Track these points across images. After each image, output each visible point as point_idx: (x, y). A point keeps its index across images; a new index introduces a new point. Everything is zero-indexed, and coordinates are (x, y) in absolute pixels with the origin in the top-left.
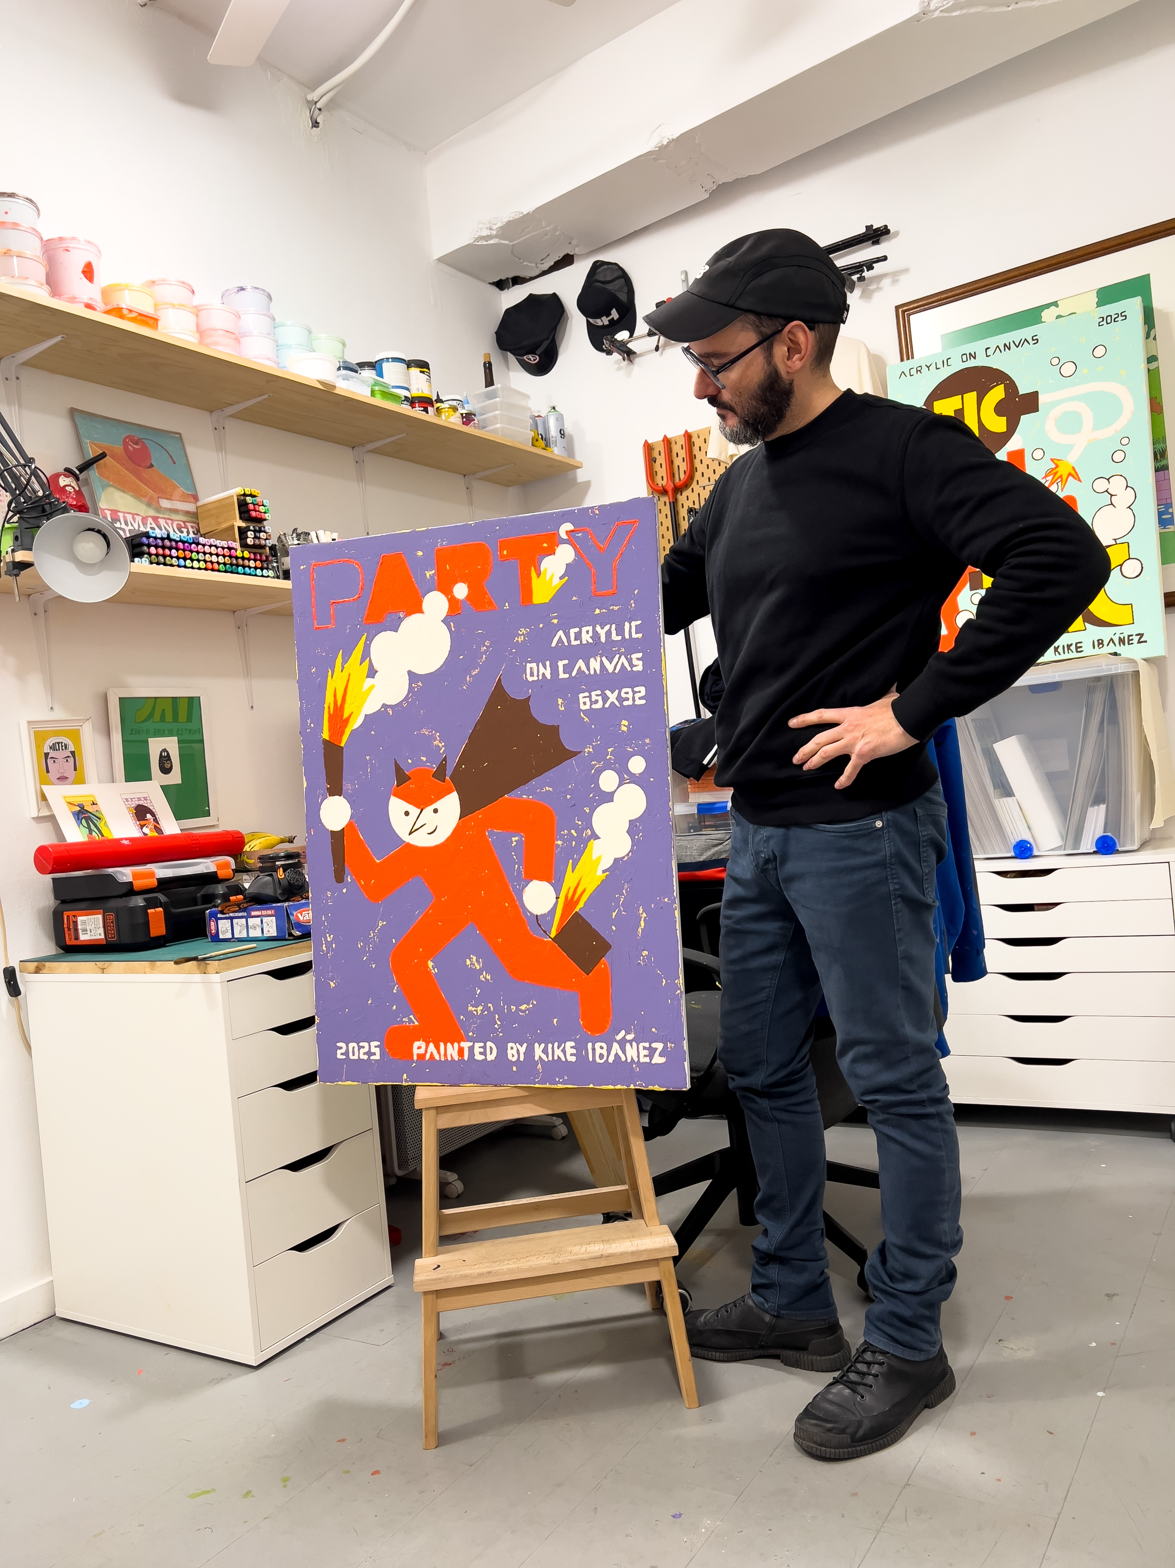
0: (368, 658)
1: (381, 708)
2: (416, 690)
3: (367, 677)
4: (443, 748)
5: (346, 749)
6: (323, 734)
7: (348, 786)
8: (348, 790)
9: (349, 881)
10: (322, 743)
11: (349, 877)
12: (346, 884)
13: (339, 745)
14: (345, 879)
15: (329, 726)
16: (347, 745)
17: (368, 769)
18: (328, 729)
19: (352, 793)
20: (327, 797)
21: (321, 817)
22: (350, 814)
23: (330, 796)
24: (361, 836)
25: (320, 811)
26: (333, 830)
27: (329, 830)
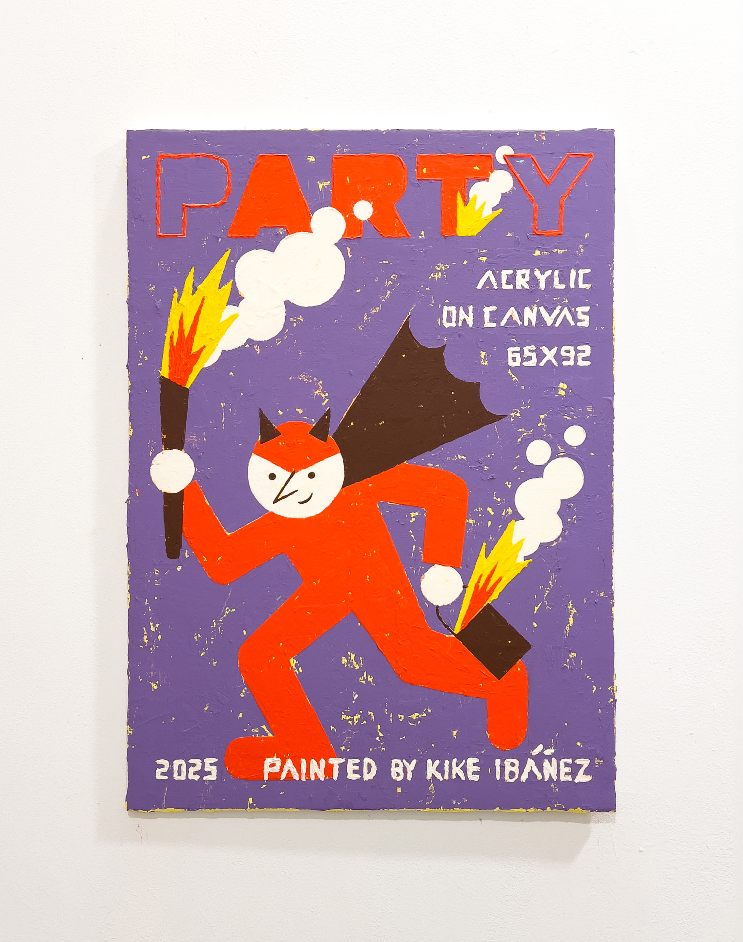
0: (231, 281)
1: (245, 344)
2: (295, 325)
3: (227, 305)
4: (327, 400)
5: (192, 393)
6: (160, 371)
7: (192, 438)
8: (191, 443)
9: (186, 557)
10: (158, 381)
11: (187, 552)
12: (181, 561)
13: (183, 386)
14: (180, 554)
15: (170, 360)
16: (194, 387)
17: (222, 418)
18: (168, 364)
19: (197, 447)
20: (162, 450)
21: (152, 475)
22: (194, 472)
23: (166, 449)
24: (206, 501)
25: (151, 467)
26: (167, 492)
27: (163, 492)
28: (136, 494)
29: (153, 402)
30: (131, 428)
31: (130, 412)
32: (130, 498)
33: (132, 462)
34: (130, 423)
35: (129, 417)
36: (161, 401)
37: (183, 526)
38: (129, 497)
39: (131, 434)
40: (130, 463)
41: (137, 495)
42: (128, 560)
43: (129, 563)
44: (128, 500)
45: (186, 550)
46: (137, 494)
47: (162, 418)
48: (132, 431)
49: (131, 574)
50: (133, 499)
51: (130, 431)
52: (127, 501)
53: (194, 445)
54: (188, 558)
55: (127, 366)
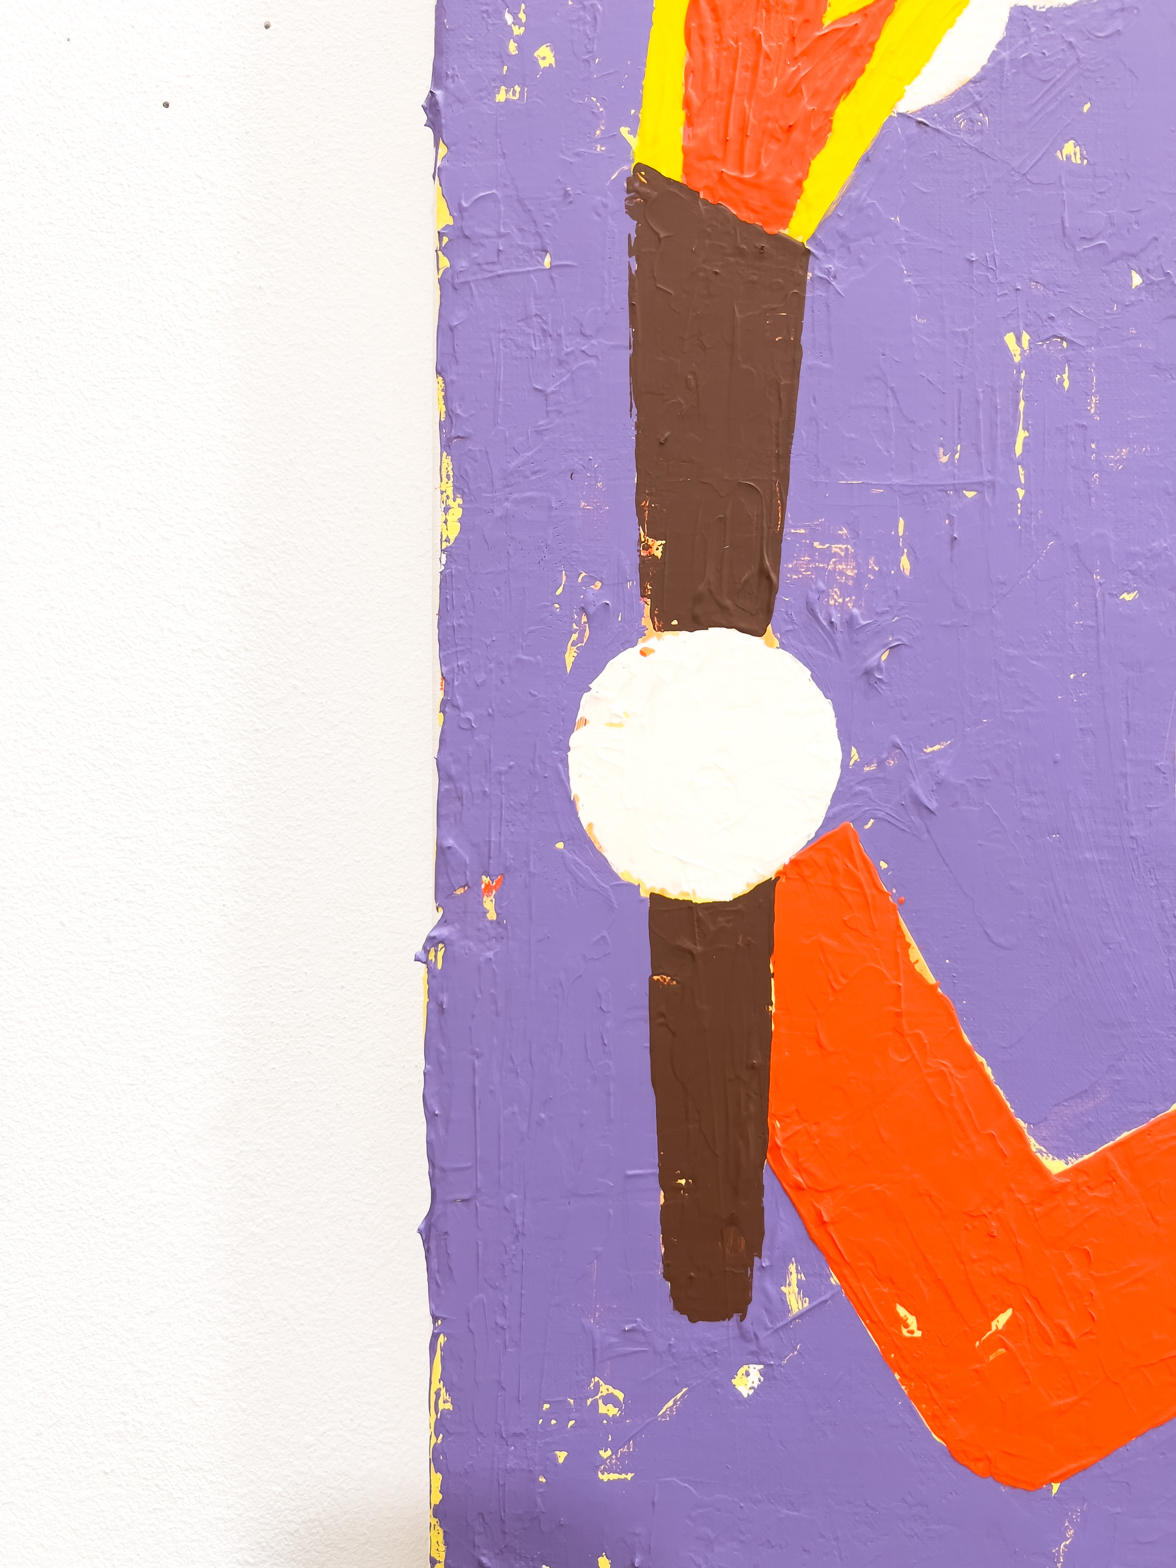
5: (828, 272)
6: (630, 138)
7: (826, 555)
8: (821, 585)
9: (786, 1308)
10: (618, 201)
11: (794, 1278)
12: (762, 1335)
13: (769, 230)
14: (756, 1294)
15: (689, 71)
16: (842, 236)
17: (1015, 434)
18: (681, 91)
19: (855, 611)
20: (641, 633)
21: (577, 787)
22: (835, 773)
23: (663, 625)
24: (915, 954)
25: (575, 740)
26: (673, 893)
27: (645, 894)
28: (481, 903)
29: (588, 332)
30: (450, 491)
31: (445, 390)
32: (444, 932)
33: (456, 707)
34: (447, 461)
35: (441, 425)
36: (633, 324)
37: (772, 1109)
38: (443, 922)
39: (454, 531)
40: (442, 711)
41: (486, 912)
42: (435, 1319)
43: (435, 1337)
44: (432, 941)
45: (792, 1268)
46: (489, 903)
47: (637, 426)
48: (456, 513)
49: (449, 1406)
50: (466, 937)
51: (447, 510)
52: (426, 950)
53: (835, 598)
54: (801, 1315)
55: (432, 107)
